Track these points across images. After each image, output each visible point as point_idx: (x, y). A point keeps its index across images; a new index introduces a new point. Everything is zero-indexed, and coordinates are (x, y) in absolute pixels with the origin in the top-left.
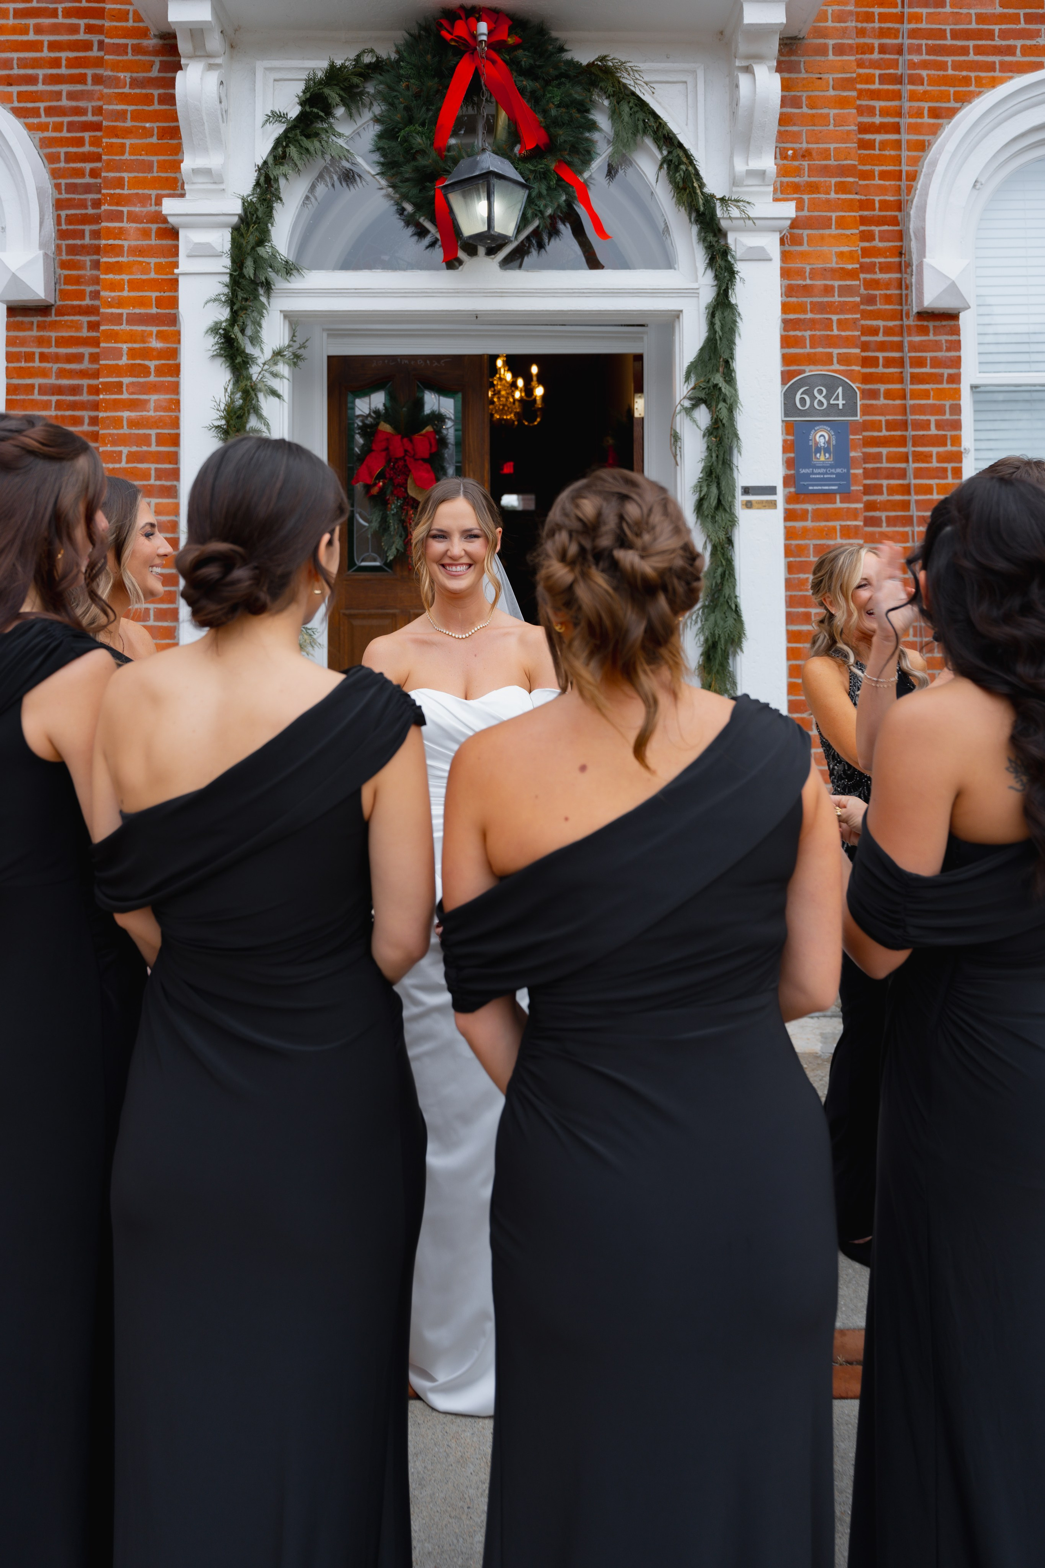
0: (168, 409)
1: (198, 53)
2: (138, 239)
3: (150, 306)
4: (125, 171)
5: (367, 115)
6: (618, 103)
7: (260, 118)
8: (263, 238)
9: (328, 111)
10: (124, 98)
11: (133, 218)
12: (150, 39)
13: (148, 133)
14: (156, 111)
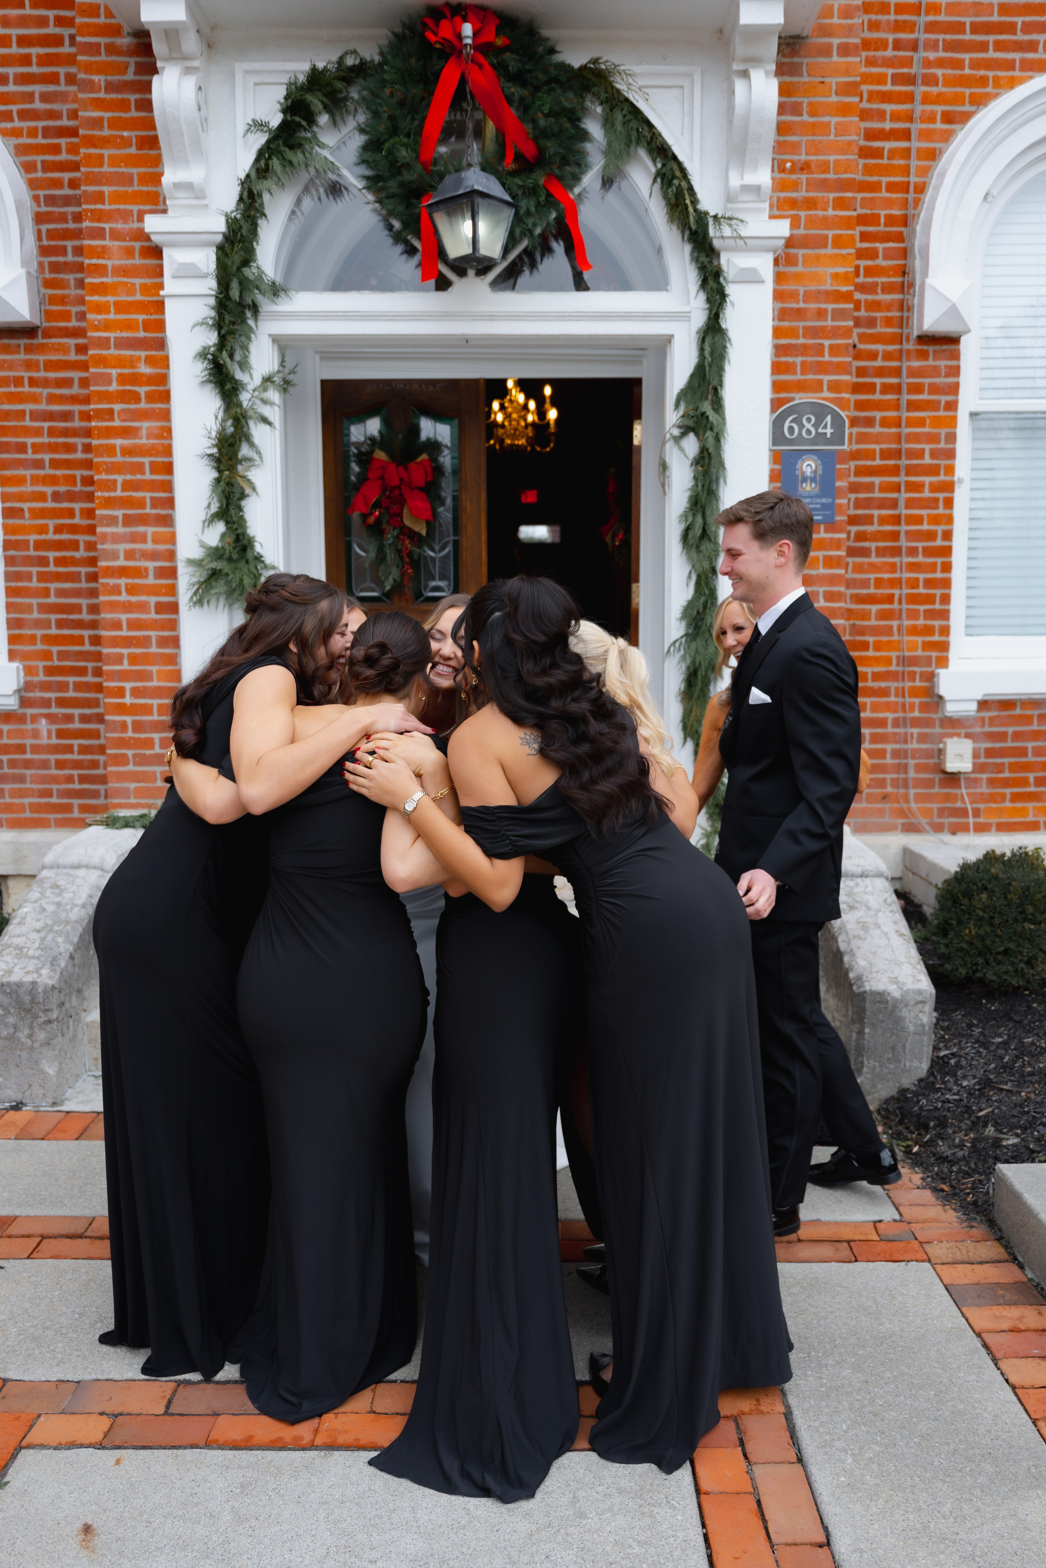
0: (160, 437)
1: (174, 55)
2: (121, 259)
3: (138, 329)
4: (105, 184)
5: (351, 124)
6: (611, 110)
7: (241, 128)
8: (248, 258)
9: (311, 120)
10: (100, 104)
11: (116, 235)
12: (123, 37)
13: (126, 142)
14: (133, 119)
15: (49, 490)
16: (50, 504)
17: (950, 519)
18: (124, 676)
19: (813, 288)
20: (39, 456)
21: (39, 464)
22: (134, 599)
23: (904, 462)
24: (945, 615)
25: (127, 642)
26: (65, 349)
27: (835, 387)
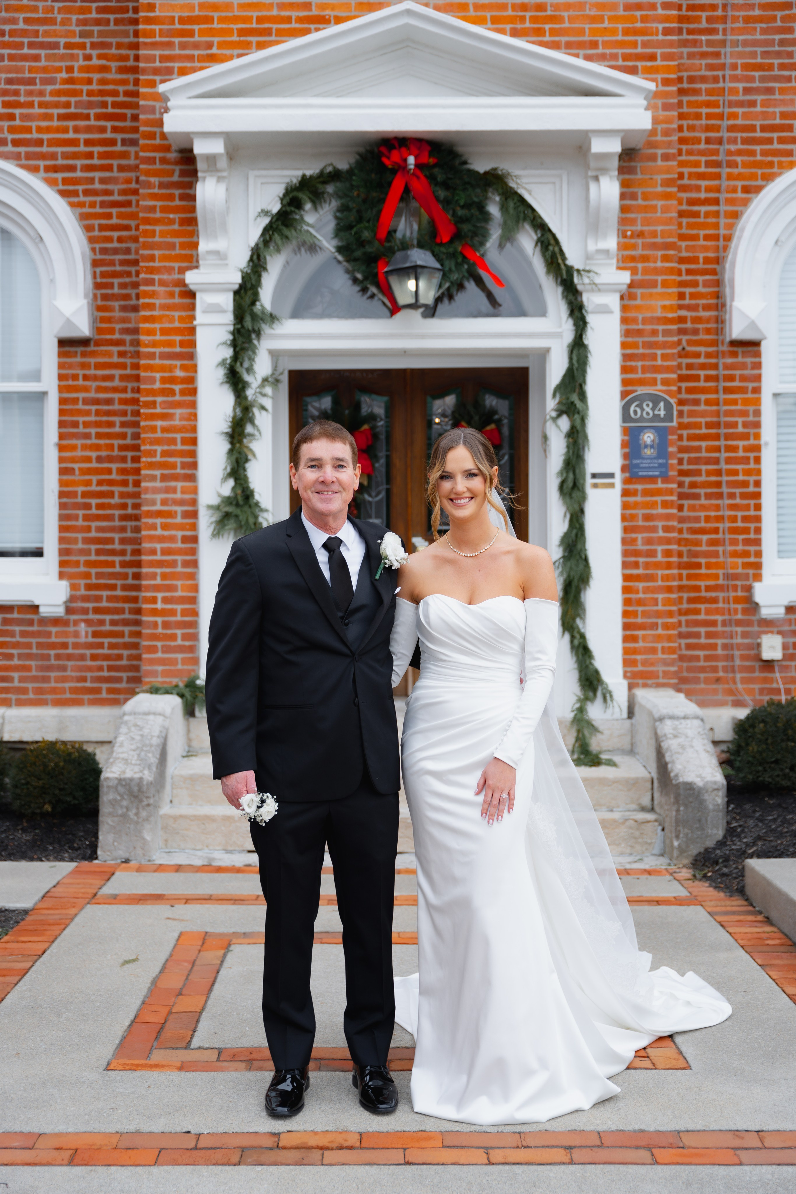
0: (189, 419)
1: (211, 170)
2: (165, 298)
3: (175, 346)
4: (156, 249)
5: (327, 208)
6: (506, 199)
7: (253, 214)
8: (255, 298)
9: (300, 207)
10: (154, 197)
11: (162, 283)
12: (172, 153)
13: (171, 222)
14: (177, 206)
15: (94, 454)
16: (94, 465)
17: (759, 472)
18: (157, 588)
19: (649, 315)
20: (87, 430)
21: (87, 436)
22: (166, 533)
23: (723, 431)
24: (758, 542)
25: (160, 564)
26: (109, 354)
27: (665, 382)
